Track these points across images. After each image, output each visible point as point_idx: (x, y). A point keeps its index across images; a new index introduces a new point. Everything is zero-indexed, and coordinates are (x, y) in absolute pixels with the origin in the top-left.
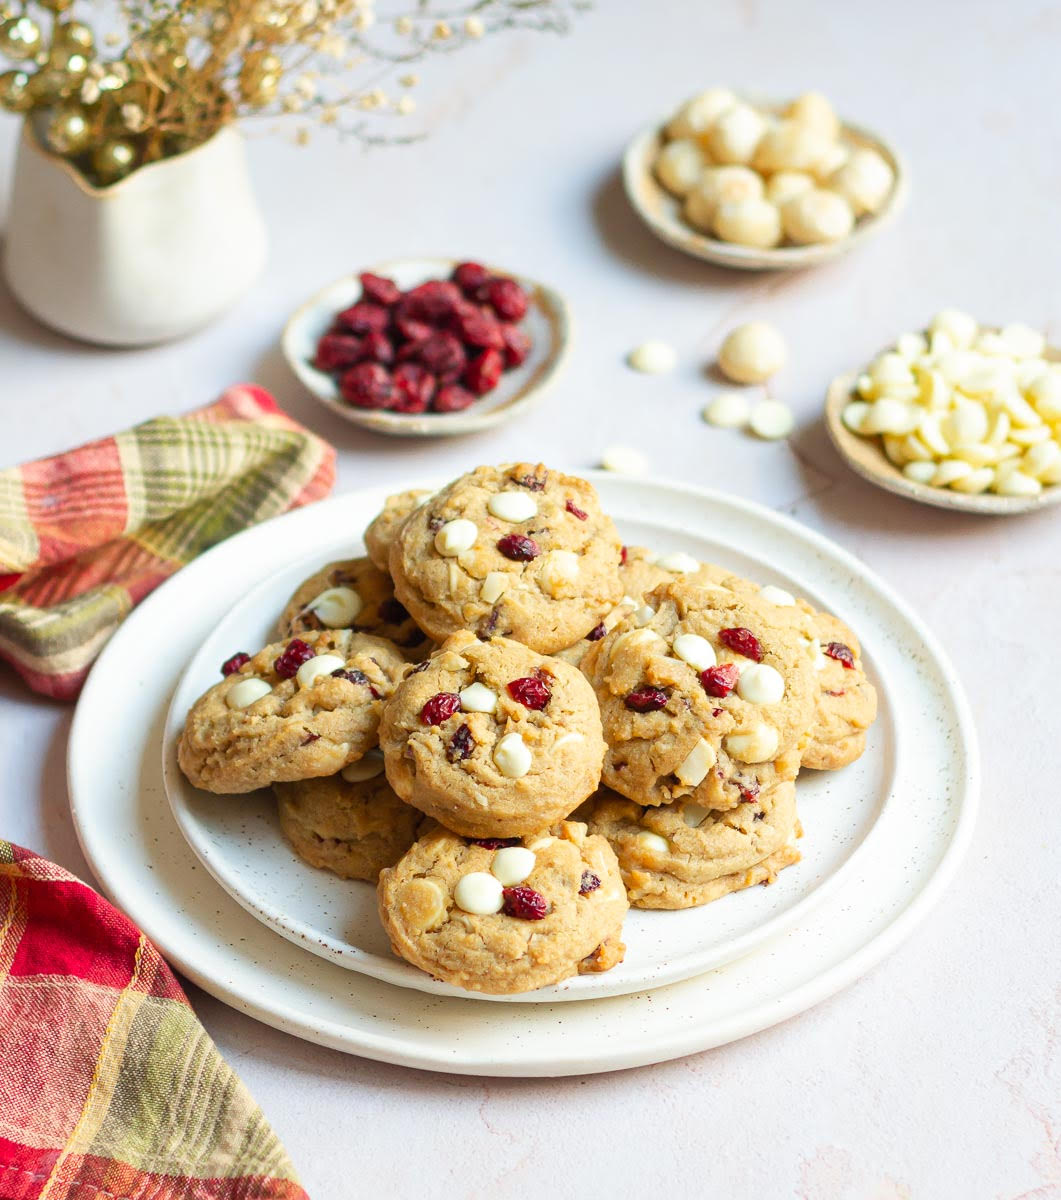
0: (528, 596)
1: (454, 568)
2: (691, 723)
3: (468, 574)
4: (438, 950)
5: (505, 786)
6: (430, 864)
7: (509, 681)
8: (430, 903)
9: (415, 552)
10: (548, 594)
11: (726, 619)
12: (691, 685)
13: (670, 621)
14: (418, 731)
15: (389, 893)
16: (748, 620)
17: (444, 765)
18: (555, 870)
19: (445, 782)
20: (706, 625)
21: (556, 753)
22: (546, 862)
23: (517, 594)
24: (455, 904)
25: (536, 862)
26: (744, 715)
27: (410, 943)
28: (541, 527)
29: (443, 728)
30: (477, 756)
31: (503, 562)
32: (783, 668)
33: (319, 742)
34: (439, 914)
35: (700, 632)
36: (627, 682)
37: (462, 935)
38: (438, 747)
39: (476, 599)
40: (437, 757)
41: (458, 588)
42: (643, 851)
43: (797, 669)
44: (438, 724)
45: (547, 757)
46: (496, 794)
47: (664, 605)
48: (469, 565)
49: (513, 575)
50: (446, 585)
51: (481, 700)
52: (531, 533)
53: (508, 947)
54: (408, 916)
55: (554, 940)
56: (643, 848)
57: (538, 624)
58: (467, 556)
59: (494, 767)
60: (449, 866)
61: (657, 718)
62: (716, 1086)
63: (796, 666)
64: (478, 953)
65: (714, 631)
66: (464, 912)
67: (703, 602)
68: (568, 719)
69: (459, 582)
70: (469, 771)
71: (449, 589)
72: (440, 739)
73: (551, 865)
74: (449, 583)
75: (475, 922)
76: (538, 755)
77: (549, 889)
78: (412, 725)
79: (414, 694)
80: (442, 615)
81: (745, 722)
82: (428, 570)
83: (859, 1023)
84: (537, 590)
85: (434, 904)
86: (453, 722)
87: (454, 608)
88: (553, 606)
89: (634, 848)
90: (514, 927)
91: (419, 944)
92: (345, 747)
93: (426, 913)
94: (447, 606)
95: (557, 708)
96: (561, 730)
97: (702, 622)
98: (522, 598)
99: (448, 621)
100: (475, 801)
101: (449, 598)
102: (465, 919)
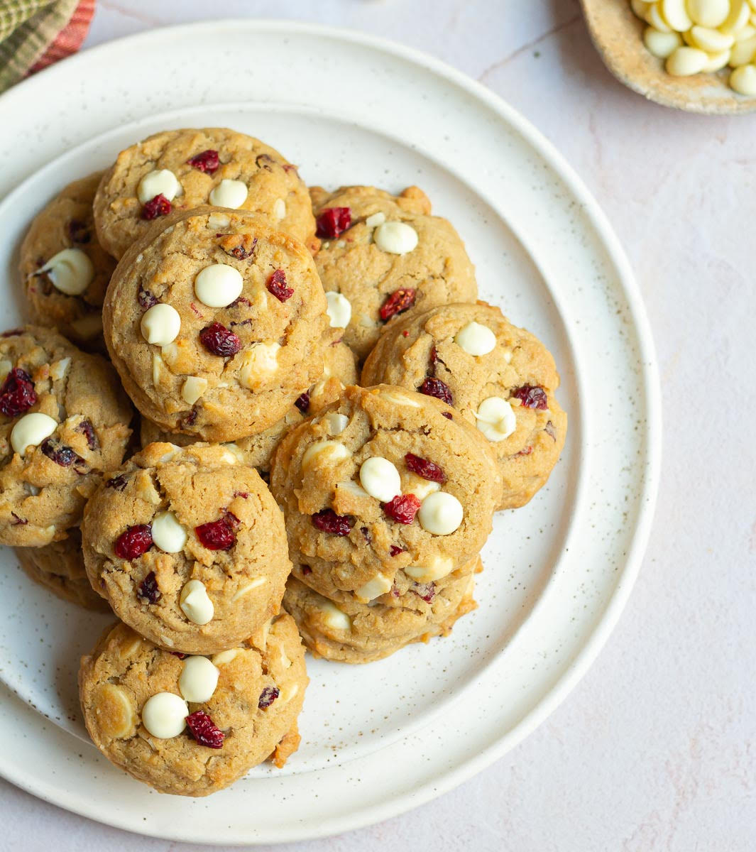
0: (226, 394)
1: (158, 360)
2: (370, 560)
3: (170, 370)
4: (126, 761)
5: (189, 632)
6: (124, 670)
7: (197, 524)
8: (120, 716)
9: (123, 328)
10: (247, 388)
11: (413, 445)
12: (372, 515)
13: (361, 434)
14: (112, 562)
15: (86, 692)
16: (434, 448)
17: (133, 604)
18: (235, 696)
19: (134, 622)
20: (393, 450)
21: (238, 601)
22: (226, 682)
23: (217, 393)
24: (142, 723)
25: (219, 682)
26: (421, 550)
27: (102, 747)
28: (243, 319)
29: (134, 566)
30: (163, 604)
31: (204, 359)
32: (464, 495)
33: (27, 527)
34: (128, 730)
35: (387, 456)
36: (313, 504)
37: (148, 755)
38: (128, 588)
39: (177, 397)
40: (127, 598)
41: (160, 383)
42: (326, 629)
43: (478, 496)
44: (130, 560)
45: (229, 603)
46: (180, 638)
47: (356, 416)
48: (172, 361)
49: (212, 376)
50: (149, 376)
51: (171, 537)
52: (233, 324)
53: (187, 773)
54: (101, 723)
55: (230, 765)
56: (325, 626)
57: (235, 422)
58: (170, 350)
59: (179, 613)
60: (138, 677)
61: (339, 544)
62: (378, 838)
63: (476, 492)
64: (159, 773)
65: (400, 455)
66: (150, 735)
67: (393, 422)
68: (251, 567)
69: (161, 377)
70: (157, 617)
71: (152, 378)
72: (131, 579)
73: (232, 688)
74: (152, 375)
75: (160, 746)
76: (221, 604)
77: (228, 716)
78: (106, 553)
79: (108, 522)
80: (146, 399)
81: (421, 558)
82: (133, 354)
83: (512, 768)
84: (236, 387)
85: (124, 720)
86: (143, 563)
87: (156, 399)
88: (251, 401)
89: (318, 624)
90: (193, 753)
91: (110, 750)
92: (52, 529)
93: (117, 726)
94: (152, 396)
95: (241, 556)
96: (244, 580)
97: (390, 446)
98: (220, 397)
99: (152, 407)
100: (161, 641)
101: (153, 387)
102: (150, 741)
